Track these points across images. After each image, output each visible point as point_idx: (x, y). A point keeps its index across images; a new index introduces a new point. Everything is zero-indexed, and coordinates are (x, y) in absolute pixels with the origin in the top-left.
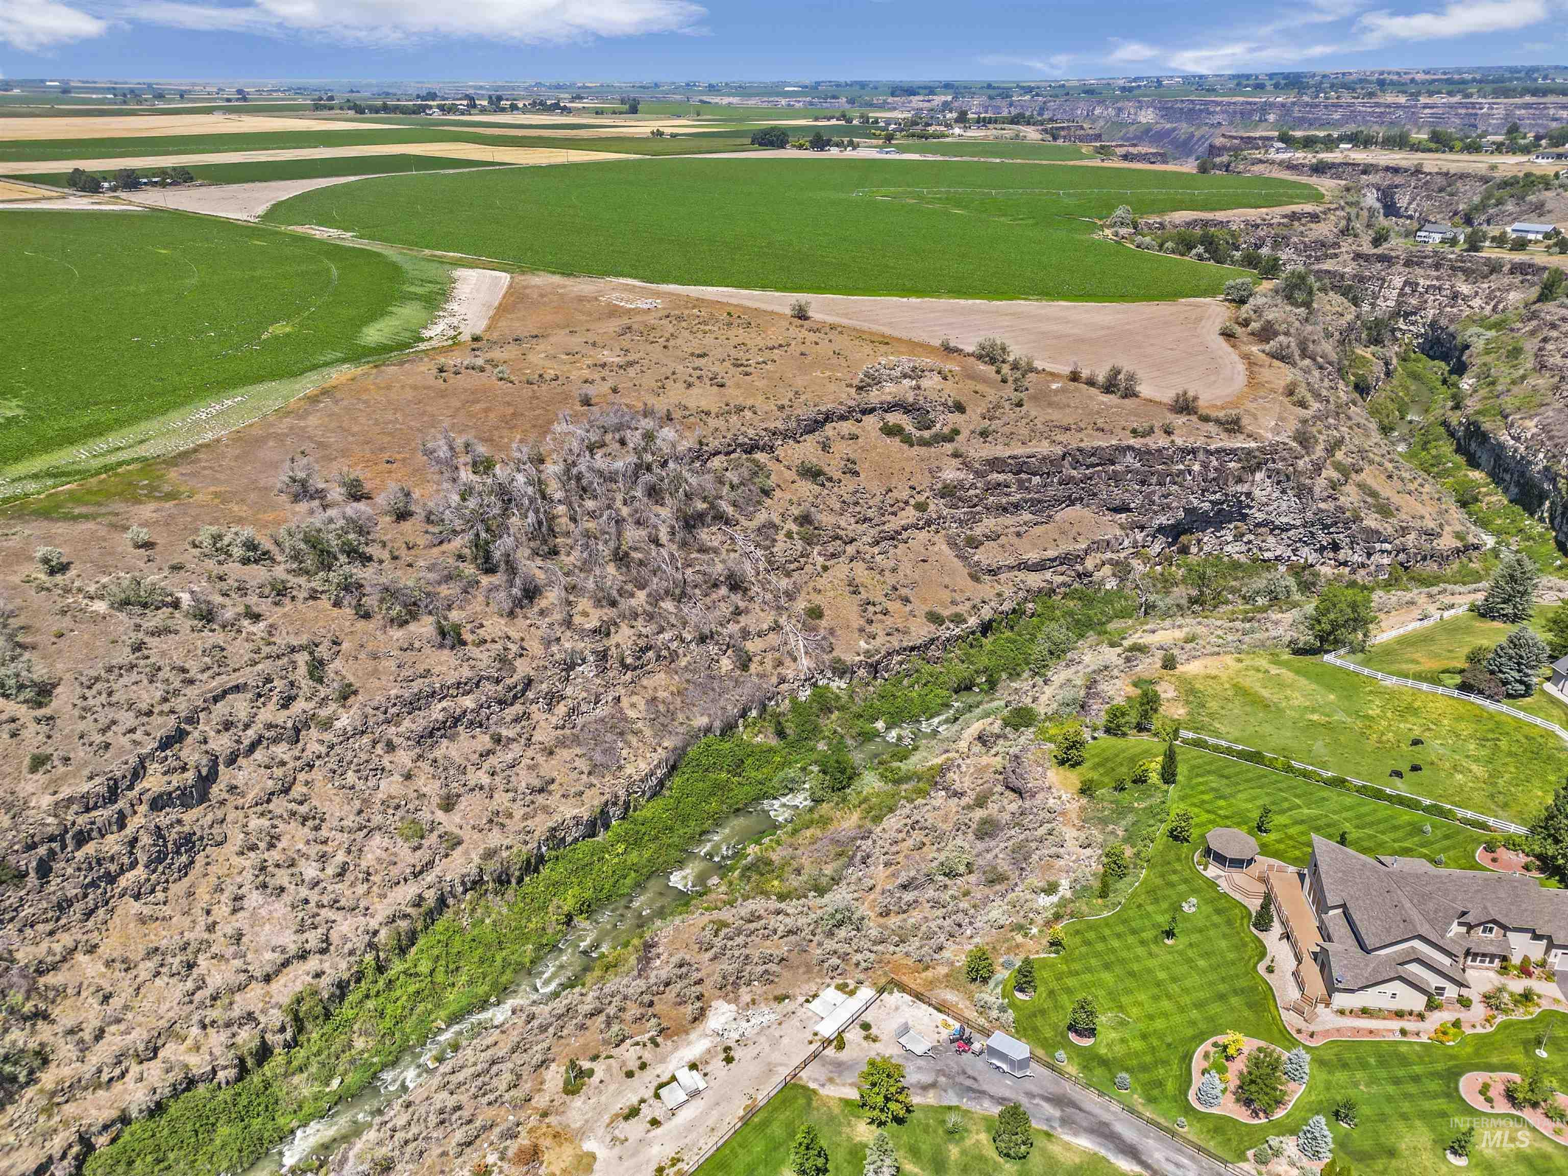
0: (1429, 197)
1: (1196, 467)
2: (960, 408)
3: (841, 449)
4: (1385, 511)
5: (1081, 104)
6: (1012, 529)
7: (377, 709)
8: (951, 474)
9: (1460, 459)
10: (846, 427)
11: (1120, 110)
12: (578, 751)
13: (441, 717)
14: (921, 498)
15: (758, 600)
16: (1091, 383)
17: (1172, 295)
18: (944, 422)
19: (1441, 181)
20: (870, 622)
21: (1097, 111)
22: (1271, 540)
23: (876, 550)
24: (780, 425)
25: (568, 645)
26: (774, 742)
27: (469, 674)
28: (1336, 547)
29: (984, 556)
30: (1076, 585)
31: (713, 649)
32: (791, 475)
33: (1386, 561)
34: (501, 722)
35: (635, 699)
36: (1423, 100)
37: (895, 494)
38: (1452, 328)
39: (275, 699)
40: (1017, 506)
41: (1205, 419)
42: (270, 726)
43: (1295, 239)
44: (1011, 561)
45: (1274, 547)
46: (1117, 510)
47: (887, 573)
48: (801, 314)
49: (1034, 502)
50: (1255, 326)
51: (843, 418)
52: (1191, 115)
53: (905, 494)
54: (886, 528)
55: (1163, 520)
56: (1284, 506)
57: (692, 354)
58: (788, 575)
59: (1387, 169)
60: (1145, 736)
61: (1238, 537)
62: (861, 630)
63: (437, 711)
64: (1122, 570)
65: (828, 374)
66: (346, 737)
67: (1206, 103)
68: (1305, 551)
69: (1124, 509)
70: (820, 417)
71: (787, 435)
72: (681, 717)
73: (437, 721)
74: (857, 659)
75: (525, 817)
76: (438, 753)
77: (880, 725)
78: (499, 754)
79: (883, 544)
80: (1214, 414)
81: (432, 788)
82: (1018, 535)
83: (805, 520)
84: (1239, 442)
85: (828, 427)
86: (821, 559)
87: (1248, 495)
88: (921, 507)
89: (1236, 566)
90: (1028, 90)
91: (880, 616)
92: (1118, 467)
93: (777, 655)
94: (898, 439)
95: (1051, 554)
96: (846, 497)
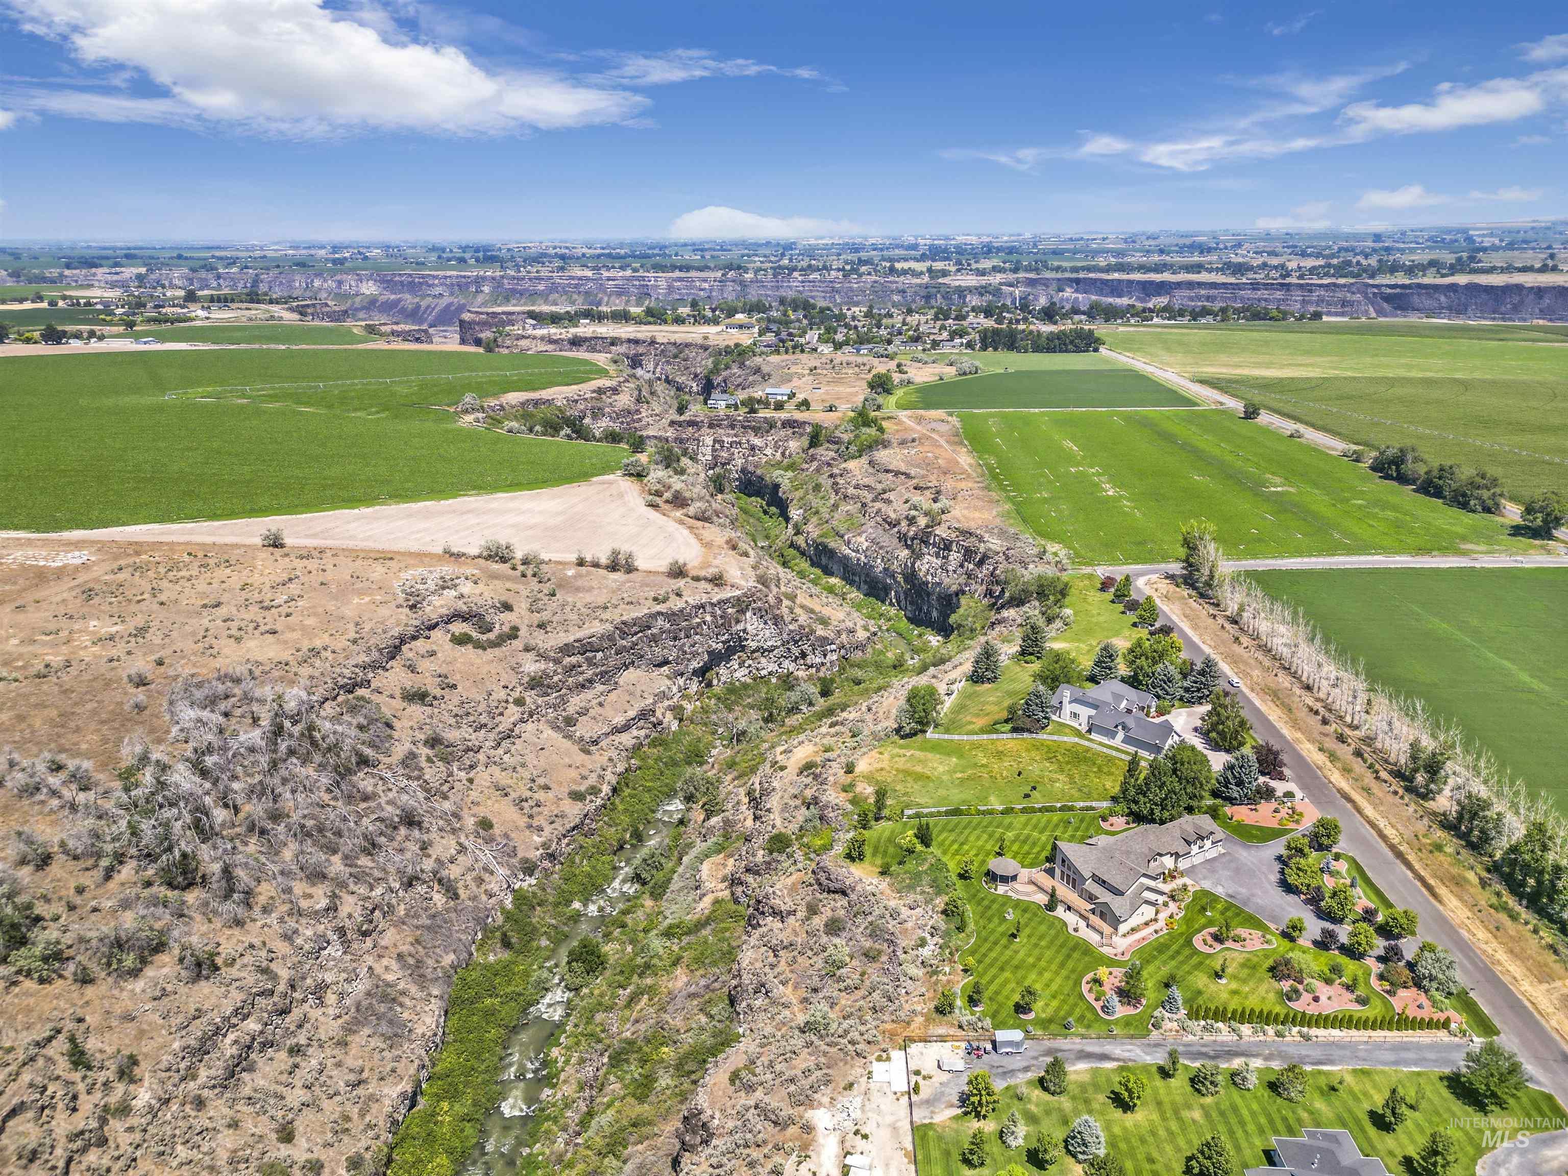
0: (668, 362)
1: (708, 618)
2: (507, 607)
3: (425, 665)
4: (824, 622)
5: (297, 277)
6: (595, 702)
7: (169, 1070)
8: (531, 666)
9: (818, 571)
10: (420, 645)
11: (340, 283)
12: (367, 1031)
13: (234, 1051)
14: (516, 694)
15: (434, 828)
16: (596, 565)
17: (583, 476)
18: (502, 621)
19: (674, 350)
20: (531, 817)
21: (317, 283)
22: (763, 660)
23: (500, 751)
24: (363, 658)
25: (309, 933)
26: (506, 955)
27: (243, 996)
28: (804, 655)
29: (584, 729)
30: (654, 735)
31: (421, 889)
32: (398, 703)
33: (835, 657)
34: (289, 1033)
35: (385, 962)
36: (606, 274)
37: (495, 696)
38: (759, 472)
39: (61, 1106)
40: (590, 681)
41: (697, 579)
42: (73, 1137)
43: (607, 410)
44: (606, 729)
45: (767, 666)
46: (660, 665)
47: (519, 769)
48: (275, 543)
49: (603, 674)
50: (667, 495)
51: (414, 638)
52: (412, 287)
53: (502, 694)
54: (500, 728)
55: (695, 664)
56: (767, 633)
57: (205, 606)
58: (445, 797)
59: (629, 341)
60: (883, 823)
61: (741, 665)
62: (530, 826)
63: (228, 1047)
64: (677, 711)
65: (367, 599)
66: (153, 1112)
67: (423, 277)
68: (786, 663)
69: (666, 662)
70: (397, 642)
71: (375, 666)
72: (430, 962)
73: (232, 1057)
74: (538, 853)
75: (362, 1115)
76: (247, 1091)
77: (577, 905)
78: (303, 1064)
79: (503, 744)
80: (702, 573)
81: (265, 1127)
82: (601, 704)
83: (434, 742)
84: (727, 593)
85: (404, 648)
86: (462, 774)
87: (744, 631)
88: (519, 702)
89: (745, 686)
90: (232, 262)
91: (536, 809)
92: (654, 631)
93: (474, 874)
94: (470, 646)
95: (632, 713)
96: (456, 710)
